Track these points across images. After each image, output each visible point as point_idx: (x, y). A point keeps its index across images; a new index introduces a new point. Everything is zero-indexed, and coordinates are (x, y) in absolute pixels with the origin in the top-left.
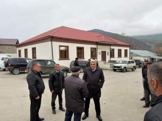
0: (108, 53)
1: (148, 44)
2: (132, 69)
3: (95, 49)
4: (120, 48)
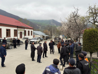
0: (23, 33)
1: (37, 26)
3: (16, 30)
4: (29, 30)
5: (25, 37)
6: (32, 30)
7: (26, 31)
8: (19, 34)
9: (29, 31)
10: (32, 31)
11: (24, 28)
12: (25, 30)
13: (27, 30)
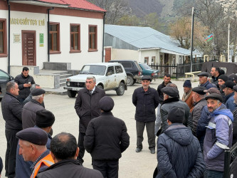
0: (41, 36)
2: (116, 89)
3: (2, 22)
4: (76, 20)
5: (55, 58)
6: (98, 22)
7: (57, 26)
8: (16, 40)
9: (75, 29)
10: (93, 29)
11: (47, 10)
12: (54, 18)
13: (65, 22)
